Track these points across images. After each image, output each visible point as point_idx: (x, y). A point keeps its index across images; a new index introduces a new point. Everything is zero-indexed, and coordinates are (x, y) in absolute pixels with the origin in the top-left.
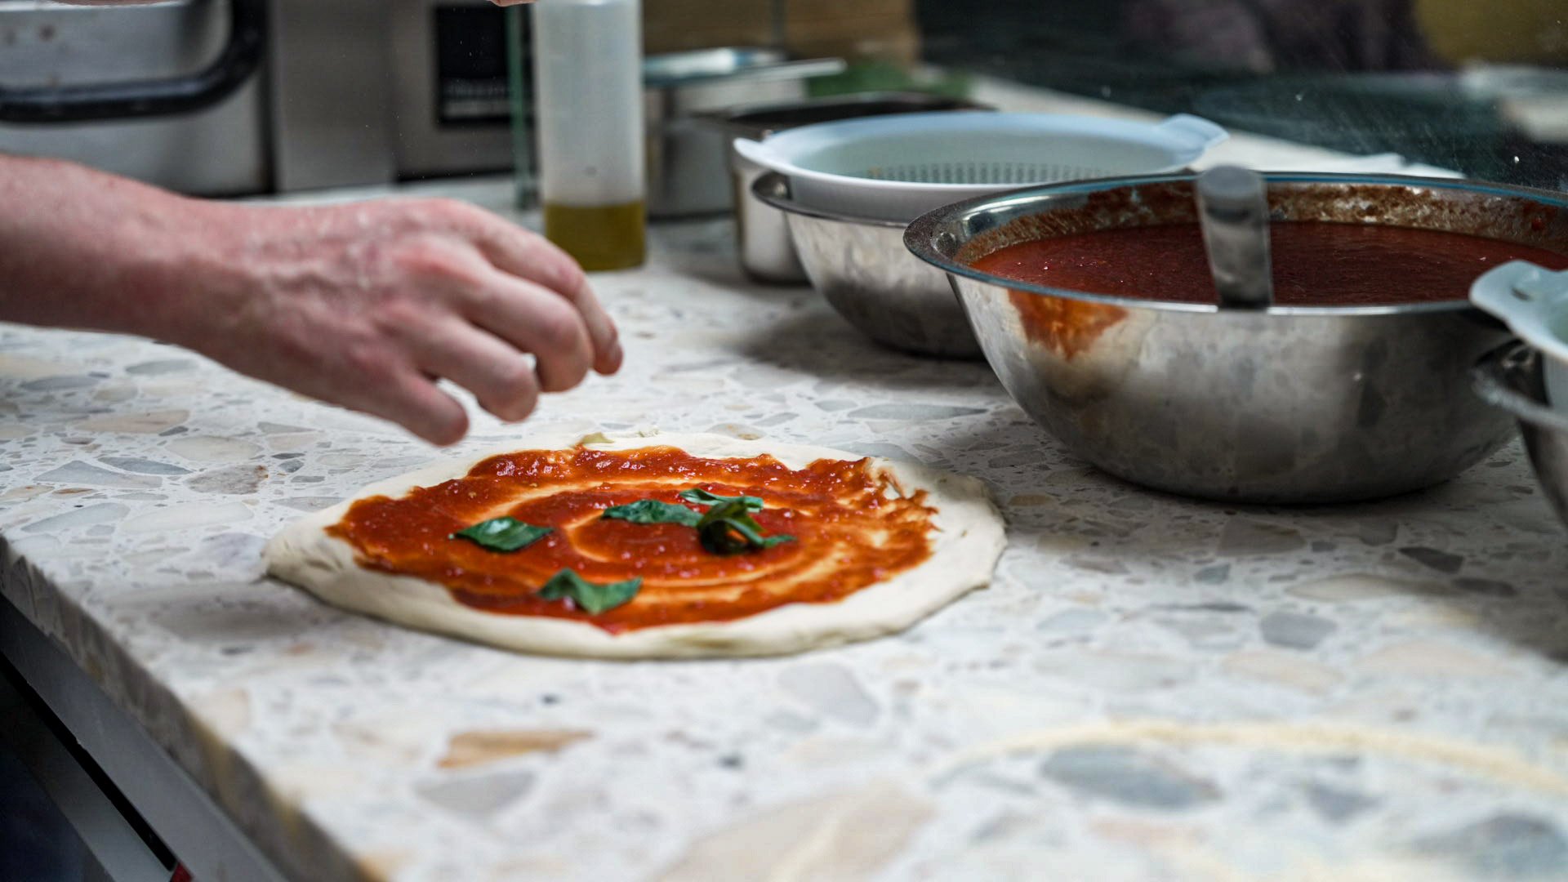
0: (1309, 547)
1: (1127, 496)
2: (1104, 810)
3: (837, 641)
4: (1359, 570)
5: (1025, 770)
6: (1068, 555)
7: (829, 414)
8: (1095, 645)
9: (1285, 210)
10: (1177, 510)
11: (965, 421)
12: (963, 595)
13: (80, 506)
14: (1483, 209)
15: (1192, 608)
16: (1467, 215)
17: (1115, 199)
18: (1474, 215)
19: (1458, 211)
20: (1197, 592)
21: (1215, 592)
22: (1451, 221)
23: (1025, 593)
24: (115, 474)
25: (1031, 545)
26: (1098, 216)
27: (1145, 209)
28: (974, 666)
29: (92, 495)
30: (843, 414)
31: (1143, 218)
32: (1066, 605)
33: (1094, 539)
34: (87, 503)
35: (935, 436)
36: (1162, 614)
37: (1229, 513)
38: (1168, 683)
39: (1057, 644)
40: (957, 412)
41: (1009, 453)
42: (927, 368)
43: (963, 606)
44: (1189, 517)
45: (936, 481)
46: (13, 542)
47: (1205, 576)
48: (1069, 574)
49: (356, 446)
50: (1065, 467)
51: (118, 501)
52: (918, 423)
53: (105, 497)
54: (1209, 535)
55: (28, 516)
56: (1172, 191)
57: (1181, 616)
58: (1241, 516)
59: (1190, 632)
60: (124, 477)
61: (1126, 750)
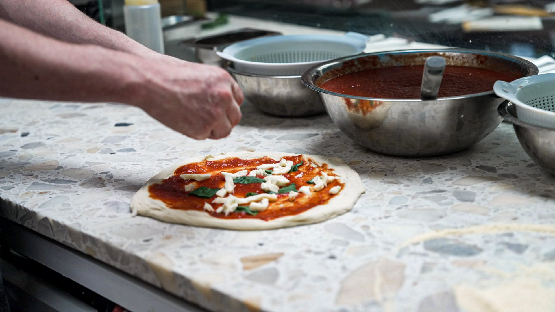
0: (449, 169)
1: (383, 158)
2: (452, 258)
3: (335, 215)
4: (469, 175)
5: (420, 249)
6: (380, 180)
7: (271, 140)
8: (410, 207)
9: (401, 62)
10: (402, 161)
11: (316, 138)
12: (359, 197)
13: (51, 198)
14: (463, 58)
15: (430, 192)
16: (458, 60)
17: (350, 64)
18: (460, 60)
19: (455, 59)
20: (427, 187)
21: (433, 187)
22: (453, 62)
23: (377, 194)
24: (52, 185)
25: (367, 178)
26: (346, 69)
27: (359, 66)
28: (380, 218)
29: (51, 193)
30: (275, 140)
31: (359, 69)
32: (392, 196)
33: (385, 173)
34: (53, 196)
35: (310, 144)
36: (422, 195)
37: (418, 161)
38: (441, 217)
39: (399, 208)
40: (310, 136)
41: (337, 148)
42: (288, 121)
43: (361, 199)
44: (407, 163)
45: (328, 160)
46: (38, 212)
47: (426, 181)
48: (386, 185)
49: (125, 167)
50: (357, 151)
51: (62, 194)
52: (301, 140)
53: (56, 194)
54: (417, 168)
55: (36, 203)
56: (366, 59)
57: (428, 195)
58: (421, 161)
59: (434, 200)
60: (56, 186)
61: (444, 239)
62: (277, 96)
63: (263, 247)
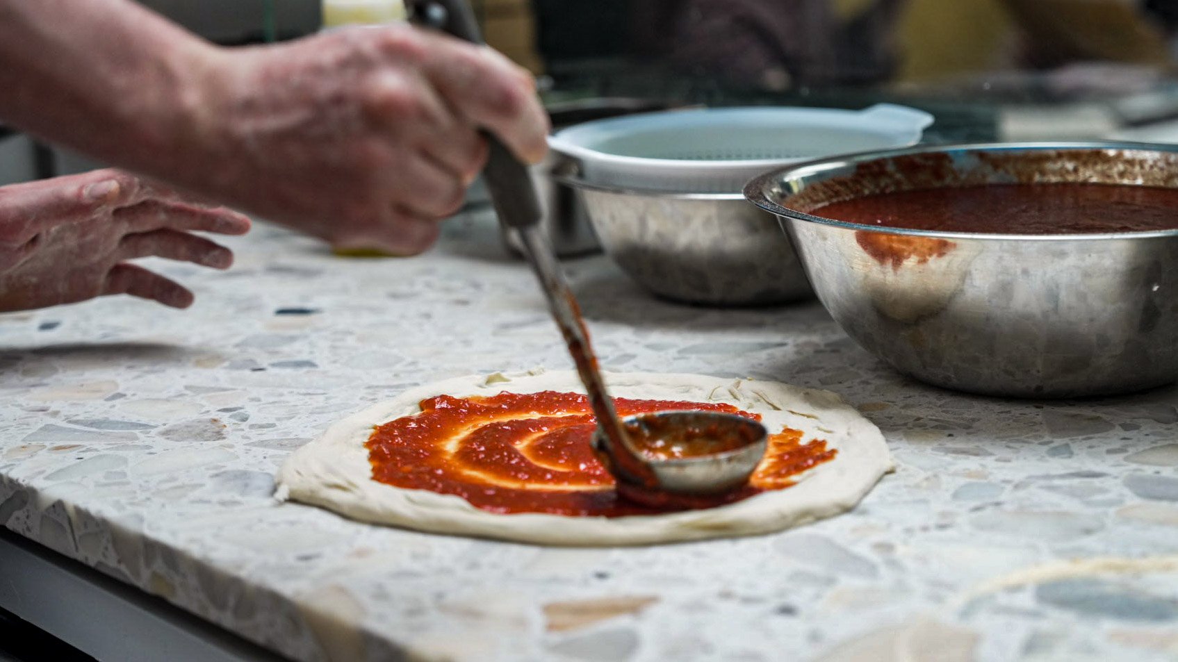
0: (1118, 427)
1: (947, 400)
2: (1109, 625)
3: (810, 519)
4: (1167, 442)
5: (1026, 600)
6: (935, 445)
7: (662, 353)
8: (1008, 507)
9: (1007, 172)
10: (996, 407)
11: (778, 352)
12: (879, 480)
13: (81, 458)
14: (1168, 164)
15: (1062, 477)
16: (1155, 169)
17: (876, 169)
18: (1162, 169)
19: (1147, 167)
20: (1057, 465)
21: (1074, 464)
22: (1143, 175)
23: (923, 475)
25: (901, 439)
26: (865, 182)
27: (898, 176)
28: (925, 529)
29: (84, 449)
30: (673, 352)
31: (898, 183)
32: (962, 481)
33: (948, 432)
34: (87, 455)
35: (761, 365)
36: (1042, 482)
37: (1037, 407)
38: (1088, 532)
39: (977, 509)
40: (764, 346)
41: (830, 374)
42: (714, 316)
43: (880, 486)
44: (1009, 412)
46: (42, 489)
47: (1055, 452)
48: (949, 458)
49: (282, 398)
50: (879, 382)
51: (111, 452)
52: (739, 355)
53: (96, 450)
54: (1035, 424)
55: (43, 468)
56: (918, 160)
57: (1057, 482)
58: (1047, 409)
59: (1072, 493)
60: (100, 433)
61: (1091, 582)
62: (688, 251)
63: (609, 583)
